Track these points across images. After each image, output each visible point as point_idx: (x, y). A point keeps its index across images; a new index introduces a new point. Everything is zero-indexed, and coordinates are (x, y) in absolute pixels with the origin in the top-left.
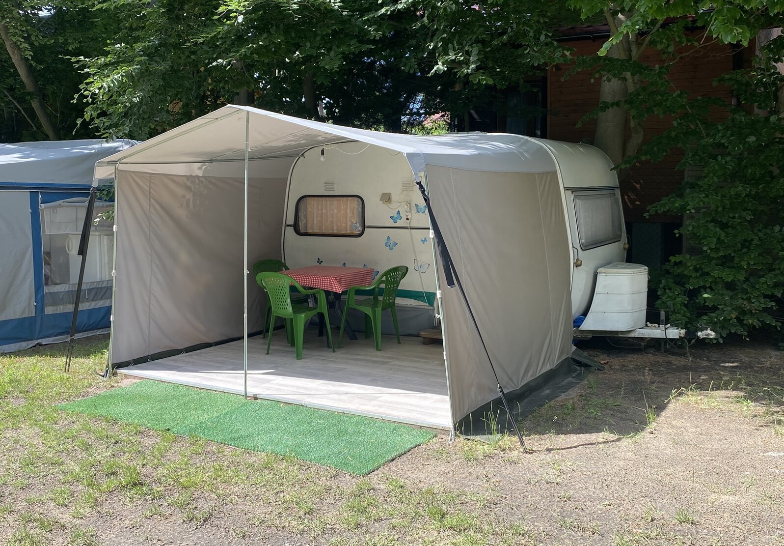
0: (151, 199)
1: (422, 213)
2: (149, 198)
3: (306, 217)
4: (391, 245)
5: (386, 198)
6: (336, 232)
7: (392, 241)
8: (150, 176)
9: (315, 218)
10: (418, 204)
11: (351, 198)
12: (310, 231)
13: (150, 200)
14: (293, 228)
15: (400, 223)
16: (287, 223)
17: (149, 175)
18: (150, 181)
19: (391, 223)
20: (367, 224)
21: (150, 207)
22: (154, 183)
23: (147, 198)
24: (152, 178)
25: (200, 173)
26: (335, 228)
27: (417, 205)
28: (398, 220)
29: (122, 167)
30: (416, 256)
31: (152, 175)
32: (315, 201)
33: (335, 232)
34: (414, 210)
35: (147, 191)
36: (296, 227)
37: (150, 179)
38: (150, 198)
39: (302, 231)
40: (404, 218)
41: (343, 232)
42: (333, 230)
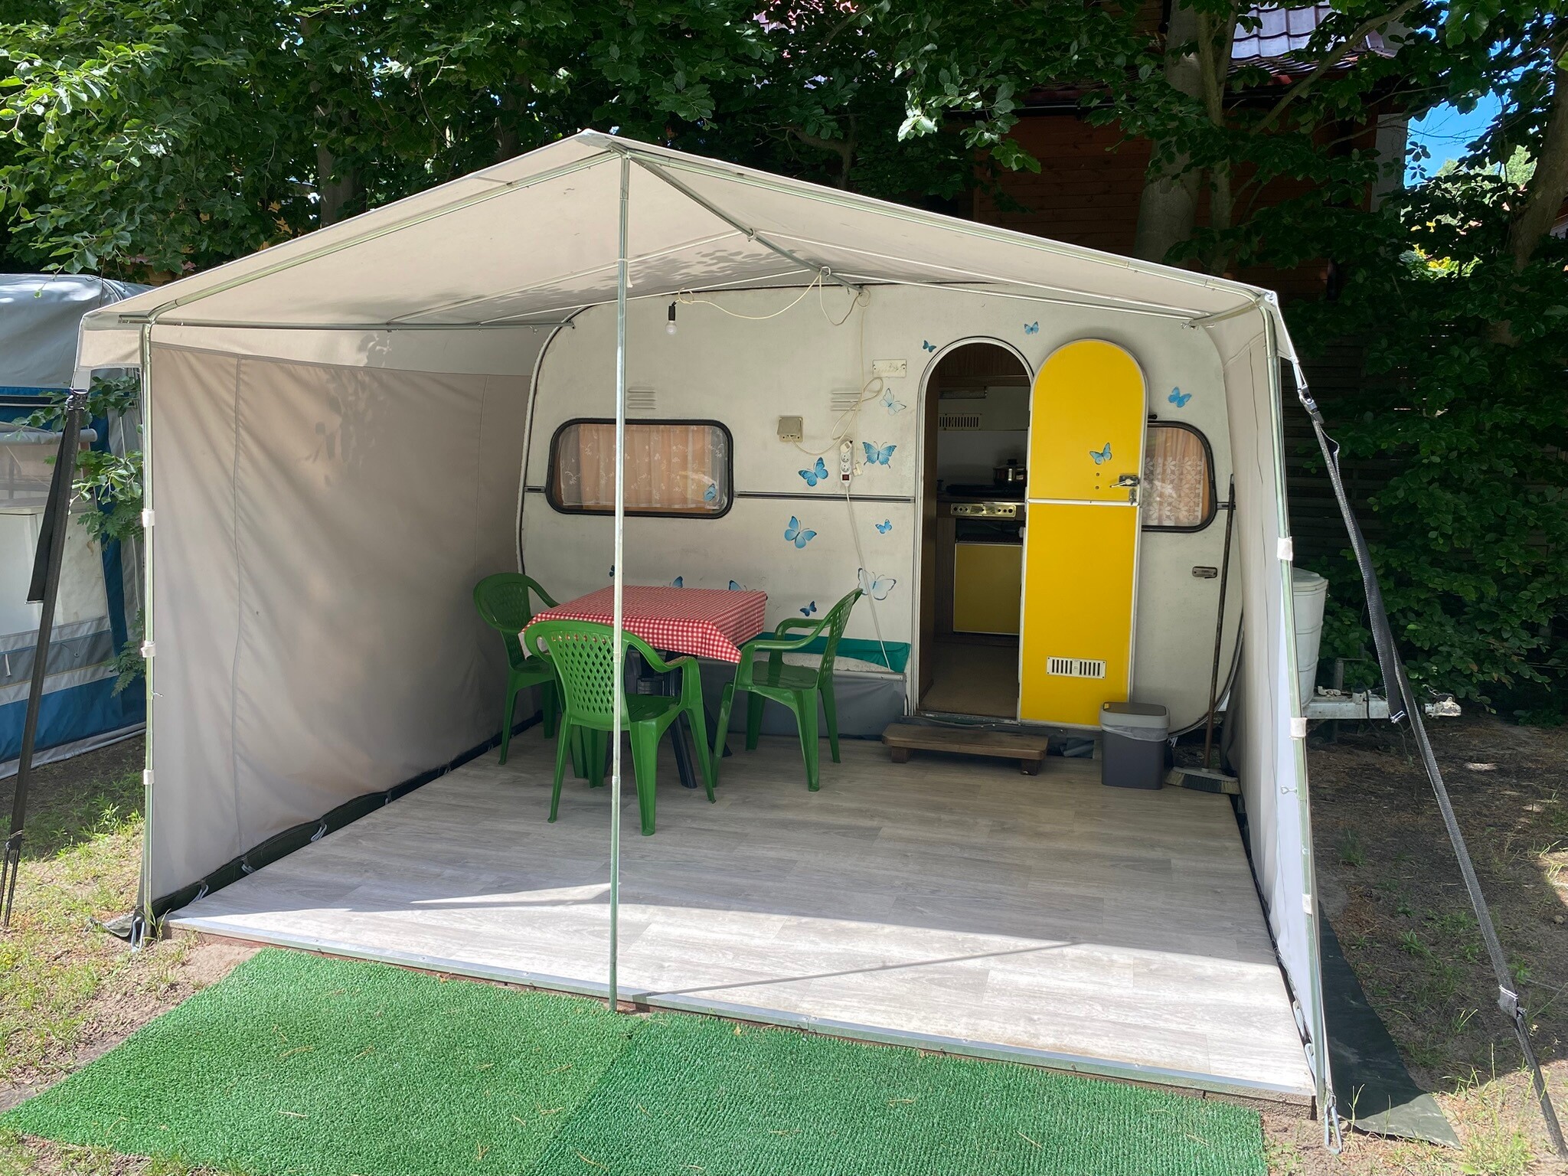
0: (242, 432)
1: (882, 463)
2: (234, 426)
3: (578, 469)
4: (798, 536)
5: (790, 428)
6: (658, 506)
7: (803, 526)
8: (238, 366)
9: (602, 473)
10: (872, 443)
11: (695, 427)
12: (589, 502)
13: (237, 432)
14: (543, 495)
15: (822, 487)
16: (530, 483)
17: (234, 361)
18: (238, 379)
19: (800, 486)
20: (738, 487)
21: (237, 453)
22: (247, 384)
23: (230, 426)
24: (243, 369)
25: (361, 360)
26: (656, 496)
27: (867, 446)
28: (819, 480)
29: (161, 334)
30: (862, 562)
31: (243, 361)
32: (601, 433)
33: (656, 505)
34: (861, 456)
35: (229, 406)
36: (552, 493)
37: (238, 373)
38: (237, 426)
39: (567, 503)
40: (834, 475)
41: (677, 506)
42: (650, 501)
